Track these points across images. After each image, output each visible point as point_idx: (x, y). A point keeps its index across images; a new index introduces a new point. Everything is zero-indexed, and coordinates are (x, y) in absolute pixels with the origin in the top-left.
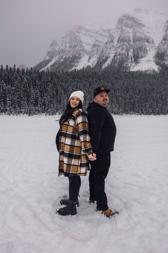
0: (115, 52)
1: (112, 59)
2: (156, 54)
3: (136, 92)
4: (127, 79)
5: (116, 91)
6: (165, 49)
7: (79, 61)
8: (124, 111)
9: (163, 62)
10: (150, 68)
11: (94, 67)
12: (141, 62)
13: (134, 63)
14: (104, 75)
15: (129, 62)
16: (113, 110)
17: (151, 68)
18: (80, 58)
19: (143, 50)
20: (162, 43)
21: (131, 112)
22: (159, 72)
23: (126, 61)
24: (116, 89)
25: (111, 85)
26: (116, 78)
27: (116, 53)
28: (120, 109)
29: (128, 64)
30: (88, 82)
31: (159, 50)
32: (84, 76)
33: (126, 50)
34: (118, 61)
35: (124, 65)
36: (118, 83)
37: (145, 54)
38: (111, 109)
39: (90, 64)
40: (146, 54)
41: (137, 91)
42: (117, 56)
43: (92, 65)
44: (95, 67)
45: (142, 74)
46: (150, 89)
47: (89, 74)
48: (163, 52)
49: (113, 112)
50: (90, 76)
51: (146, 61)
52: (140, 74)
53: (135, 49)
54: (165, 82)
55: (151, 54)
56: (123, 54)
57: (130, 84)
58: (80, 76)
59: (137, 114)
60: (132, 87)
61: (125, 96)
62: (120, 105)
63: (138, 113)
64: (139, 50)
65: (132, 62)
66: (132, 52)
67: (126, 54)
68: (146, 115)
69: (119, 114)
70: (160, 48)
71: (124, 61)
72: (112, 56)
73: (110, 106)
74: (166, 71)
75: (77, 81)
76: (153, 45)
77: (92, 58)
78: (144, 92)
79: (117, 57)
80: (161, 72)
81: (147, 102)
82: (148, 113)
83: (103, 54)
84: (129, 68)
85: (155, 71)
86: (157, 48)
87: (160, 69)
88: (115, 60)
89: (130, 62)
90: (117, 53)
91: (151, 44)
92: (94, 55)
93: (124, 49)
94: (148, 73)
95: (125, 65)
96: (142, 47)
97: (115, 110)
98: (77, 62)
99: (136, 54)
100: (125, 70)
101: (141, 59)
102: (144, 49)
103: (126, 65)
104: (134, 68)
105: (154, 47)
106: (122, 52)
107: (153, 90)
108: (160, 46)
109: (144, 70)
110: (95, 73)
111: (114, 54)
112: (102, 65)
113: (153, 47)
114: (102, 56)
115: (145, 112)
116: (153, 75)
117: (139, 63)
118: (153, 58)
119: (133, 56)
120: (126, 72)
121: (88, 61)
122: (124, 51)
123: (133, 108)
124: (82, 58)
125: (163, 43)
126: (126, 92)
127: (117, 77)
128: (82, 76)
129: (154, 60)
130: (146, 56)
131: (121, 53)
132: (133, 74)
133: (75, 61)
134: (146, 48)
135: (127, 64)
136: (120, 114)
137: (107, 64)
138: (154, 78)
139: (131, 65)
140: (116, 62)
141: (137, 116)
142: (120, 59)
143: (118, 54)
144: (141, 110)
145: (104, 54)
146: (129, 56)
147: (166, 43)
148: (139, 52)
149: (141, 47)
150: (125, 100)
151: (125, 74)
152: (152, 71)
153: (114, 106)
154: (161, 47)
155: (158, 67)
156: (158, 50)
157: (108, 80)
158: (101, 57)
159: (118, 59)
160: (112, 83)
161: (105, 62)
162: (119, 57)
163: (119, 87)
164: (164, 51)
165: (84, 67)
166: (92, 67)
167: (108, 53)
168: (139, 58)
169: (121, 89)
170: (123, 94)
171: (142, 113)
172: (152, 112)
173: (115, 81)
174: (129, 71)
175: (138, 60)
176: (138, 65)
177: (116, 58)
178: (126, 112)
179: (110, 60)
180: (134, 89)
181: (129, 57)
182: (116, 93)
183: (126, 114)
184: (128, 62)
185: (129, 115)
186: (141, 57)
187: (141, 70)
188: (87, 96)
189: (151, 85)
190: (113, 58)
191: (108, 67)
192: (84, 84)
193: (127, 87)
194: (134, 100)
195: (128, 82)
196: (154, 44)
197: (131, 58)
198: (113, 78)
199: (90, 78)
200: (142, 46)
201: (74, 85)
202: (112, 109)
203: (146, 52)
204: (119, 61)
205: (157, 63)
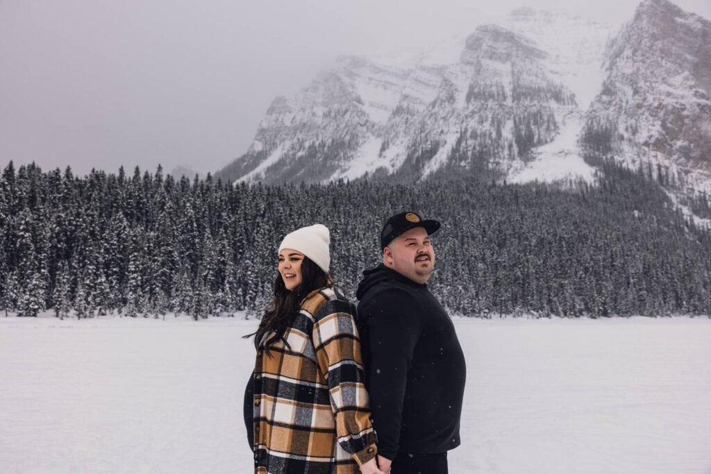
0: (461, 128)
1: (450, 149)
2: (586, 135)
3: (530, 245)
4: (499, 207)
5: (468, 243)
6: (611, 118)
7: (352, 156)
8: (495, 304)
9: (609, 156)
10: (570, 174)
11: (397, 171)
12: (540, 157)
13: (518, 159)
14: (428, 194)
15: (504, 158)
16: (460, 301)
17: (572, 174)
18: (355, 147)
19: (543, 122)
20: (599, 101)
21: (517, 309)
22: (597, 185)
23: (494, 154)
24: (467, 237)
25: (450, 224)
26: (465, 204)
27: (463, 130)
28: (480, 298)
29: (501, 161)
30: (379, 215)
31: (592, 123)
32: (367, 197)
33: (493, 122)
34: (469, 153)
35: (488, 166)
36: (471, 219)
37: (550, 134)
38: (452, 298)
39: (385, 163)
40: (553, 134)
41: (534, 241)
42: (467, 140)
43: (393, 166)
44: (401, 173)
45: (546, 192)
46: (572, 237)
47: (383, 193)
48: (606, 129)
49: (458, 309)
50: (385, 199)
51: (554, 154)
52: (538, 194)
53: (520, 118)
54: (620, 216)
55: (570, 134)
56: (484, 135)
57: (510, 222)
58: (356, 198)
59: (535, 313)
60: (516, 231)
61: (497, 259)
62: (480, 286)
63: (537, 311)
64: (532, 121)
65: (512, 158)
66: (511, 129)
67: (494, 135)
68: (566, 318)
69: (480, 313)
70: (596, 117)
71: (488, 153)
72: (451, 140)
73: (449, 287)
74: (619, 183)
75: (347, 214)
76: (574, 106)
77: (391, 145)
78: (554, 245)
79: (466, 143)
80: (605, 185)
81: (565, 274)
82: (571, 311)
83: (423, 135)
84: (505, 175)
85: (586, 184)
86: (587, 116)
87: (600, 178)
88: (459, 151)
89: (506, 156)
90: (466, 130)
91: (566, 106)
92: (398, 137)
93: (486, 120)
94: (563, 188)
95: (490, 166)
96: (541, 113)
97: (466, 301)
98: (347, 158)
99: (523, 133)
100: (493, 181)
101: (541, 149)
102: (548, 121)
103: (495, 165)
104: (520, 175)
105: (578, 112)
106: (480, 127)
107: (583, 239)
108: (595, 111)
109: (549, 181)
110: (402, 191)
111: (459, 135)
112: (421, 165)
113: (574, 114)
114: (421, 140)
115: (560, 309)
116: (580, 194)
117: (534, 159)
118: (576, 144)
119: (514, 139)
120: (494, 185)
121: (380, 155)
122: (487, 126)
123: (523, 296)
124: (360, 146)
125: (604, 103)
126: (499, 246)
127: (467, 200)
128: (362, 198)
129: (579, 150)
130: (555, 138)
131: (479, 132)
132: (517, 193)
133: (342, 154)
134: (552, 115)
135: (498, 164)
136: (482, 314)
137: (435, 163)
138: (583, 203)
139: (511, 166)
140: (463, 157)
141: (537, 320)
142: (474, 148)
143: (469, 134)
144: (550, 301)
145: (426, 136)
146: (502, 139)
147: (614, 103)
148: (533, 127)
149: (539, 115)
150: (497, 270)
151: (491, 191)
152: (575, 183)
153: (460, 288)
154: (597, 114)
155: (594, 171)
156: (590, 122)
157: (440, 209)
158: (419, 144)
159: (470, 148)
160: (454, 218)
161: (430, 158)
162: (474, 141)
163: (476, 232)
164: (608, 124)
165: (367, 174)
166: (391, 171)
167: (440, 130)
168: (534, 146)
169: (483, 237)
170: (488, 253)
171: (552, 311)
172: (583, 307)
173: (462, 214)
174: (505, 182)
175: (532, 152)
176: (530, 164)
177: (463, 144)
178: (501, 310)
179: (446, 152)
180: (521, 237)
181: (501, 142)
182: (467, 250)
183: (501, 313)
184: (500, 157)
185: (510, 317)
186: (540, 143)
187: (541, 180)
188: (376, 260)
189: (575, 223)
190: (455, 147)
191: (440, 171)
192: (368, 223)
193: (500, 232)
194: (524, 270)
195: (503, 215)
196: (576, 105)
197: (510, 146)
198: (455, 205)
199: (385, 203)
200: (539, 112)
201: (336, 224)
202: (455, 297)
203: (552, 128)
204: (473, 154)
205: (590, 160)
